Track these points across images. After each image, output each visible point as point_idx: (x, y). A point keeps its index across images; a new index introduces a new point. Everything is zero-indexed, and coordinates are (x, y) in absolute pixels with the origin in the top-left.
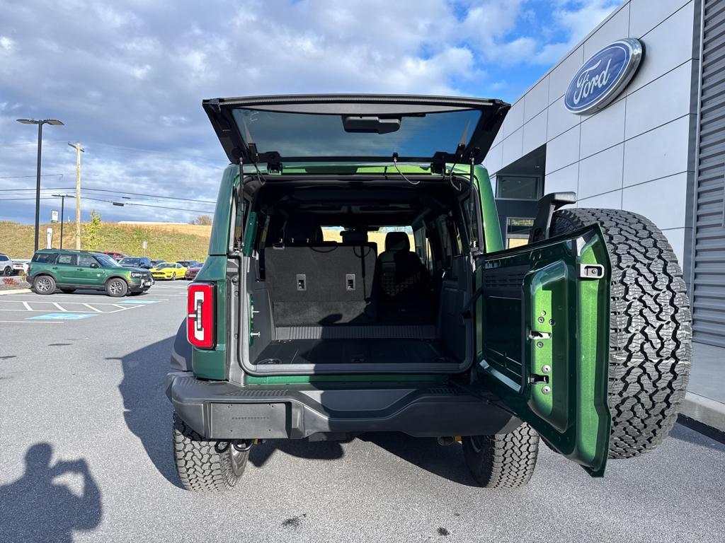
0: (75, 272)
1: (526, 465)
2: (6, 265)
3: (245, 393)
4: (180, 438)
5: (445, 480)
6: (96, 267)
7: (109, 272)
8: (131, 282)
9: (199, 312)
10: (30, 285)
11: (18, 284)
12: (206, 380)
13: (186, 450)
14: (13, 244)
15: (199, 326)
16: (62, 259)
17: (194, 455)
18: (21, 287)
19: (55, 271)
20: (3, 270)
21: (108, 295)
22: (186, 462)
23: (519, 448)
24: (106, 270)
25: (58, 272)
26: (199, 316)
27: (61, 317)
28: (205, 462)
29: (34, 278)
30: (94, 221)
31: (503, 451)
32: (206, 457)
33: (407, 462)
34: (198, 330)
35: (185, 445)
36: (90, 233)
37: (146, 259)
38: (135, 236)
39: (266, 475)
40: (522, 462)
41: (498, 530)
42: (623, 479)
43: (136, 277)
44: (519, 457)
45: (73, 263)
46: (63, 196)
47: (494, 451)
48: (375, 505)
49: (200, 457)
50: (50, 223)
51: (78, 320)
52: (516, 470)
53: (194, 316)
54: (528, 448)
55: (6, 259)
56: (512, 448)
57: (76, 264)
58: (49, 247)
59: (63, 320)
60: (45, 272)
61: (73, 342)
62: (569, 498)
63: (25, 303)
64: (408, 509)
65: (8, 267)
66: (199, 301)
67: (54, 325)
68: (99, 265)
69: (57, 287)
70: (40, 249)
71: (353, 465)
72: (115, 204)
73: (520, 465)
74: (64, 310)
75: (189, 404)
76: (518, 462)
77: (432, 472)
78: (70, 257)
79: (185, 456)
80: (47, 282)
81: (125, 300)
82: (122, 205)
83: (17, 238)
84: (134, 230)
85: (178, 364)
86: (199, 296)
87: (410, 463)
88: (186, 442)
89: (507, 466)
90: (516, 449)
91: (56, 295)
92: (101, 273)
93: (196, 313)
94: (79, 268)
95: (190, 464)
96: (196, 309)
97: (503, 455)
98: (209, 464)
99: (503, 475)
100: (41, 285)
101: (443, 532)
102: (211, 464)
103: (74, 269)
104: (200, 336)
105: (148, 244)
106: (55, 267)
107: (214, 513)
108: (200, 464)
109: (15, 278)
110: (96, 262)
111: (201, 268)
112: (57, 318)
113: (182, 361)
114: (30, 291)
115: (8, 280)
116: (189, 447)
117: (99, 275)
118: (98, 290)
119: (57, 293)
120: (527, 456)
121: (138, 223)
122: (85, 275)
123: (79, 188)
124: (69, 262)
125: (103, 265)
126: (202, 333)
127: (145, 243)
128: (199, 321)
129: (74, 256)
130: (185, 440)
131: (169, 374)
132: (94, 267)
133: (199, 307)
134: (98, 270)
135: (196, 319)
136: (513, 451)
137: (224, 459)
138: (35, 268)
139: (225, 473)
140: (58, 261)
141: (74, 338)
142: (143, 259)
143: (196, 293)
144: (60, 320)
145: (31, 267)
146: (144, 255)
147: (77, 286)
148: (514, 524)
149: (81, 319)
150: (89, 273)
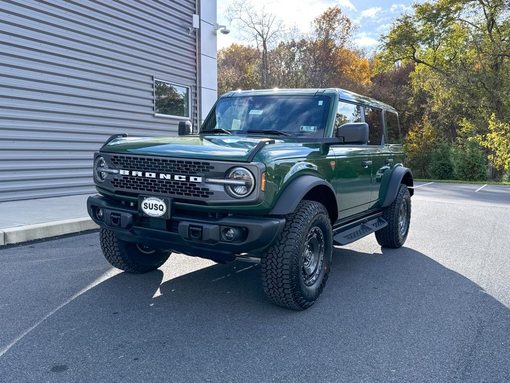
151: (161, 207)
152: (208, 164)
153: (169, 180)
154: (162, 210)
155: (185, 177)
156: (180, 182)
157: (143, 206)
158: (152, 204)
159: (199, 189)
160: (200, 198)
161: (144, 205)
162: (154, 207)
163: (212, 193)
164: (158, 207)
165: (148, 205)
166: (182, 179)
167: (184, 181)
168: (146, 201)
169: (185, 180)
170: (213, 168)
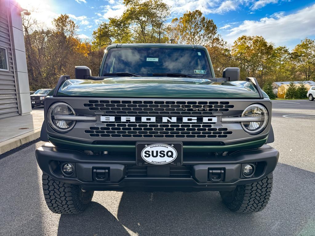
151: (170, 154)
152: (228, 103)
153: (174, 123)
154: (171, 156)
155: (196, 118)
156: (191, 125)
157: (143, 154)
158: (157, 152)
159: (215, 129)
160: (217, 139)
161: (145, 153)
162: (159, 154)
163: (230, 133)
164: (165, 153)
165: (151, 153)
166: (193, 121)
167: (194, 123)
168: (148, 149)
169: (196, 121)
170: (232, 106)
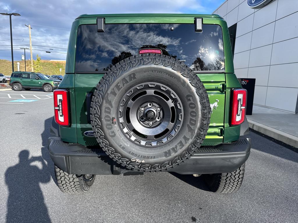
0: (30, 81)
1: (237, 184)
2: (3, 78)
3: (88, 151)
4: (58, 170)
5: (193, 187)
6: (38, 79)
7: (44, 82)
8: (54, 86)
9: (60, 106)
10: (12, 87)
11: (7, 86)
12: (68, 143)
13: (61, 176)
14: (7, 69)
15: (61, 114)
16: (24, 76)
17: (65, 178)
18: (8, 88)
19: (21, 81)
20: (2, 80)
21: (44, 91)
22: (62, 181)
23: (234, 176)
24: (43, 81)
25: (23, 81)
26: (61, 108)
27: (23, 101)
28: (71, 181)
29: (12, 84)
30: (38, 59)
31: (226, 178)
32: (71, 179)
33: (174, 176)
34: (61, 116)
35: (60, 173)
36: (36, 64)
37: (61, 76)
38: (57, 66)
39: (105, 183)
40: (235, 183)
41: (222, 219)
42: (282, 188)
43: (55, 84)
44: (234, 180)
45: (28, 78)
46: (25, 49)
47: (221, 177)
48: (158, 202)
49: (69, 179)
50: (21, 61)
51: (30, 102)
52: (232, 186)
53: (58, 108)
54: (239, 176)
55: (3, 76)
56: (230, 176)
57: (30, 78)
58: (19, 70)
59: (24, 102)
60: (17, 81)
61: (25, 112)
62: (257, 199)
63: (9, 95)
64: (175, 205)
65: (4, 79)
66: (60, 100)
67: (20, 104)
68: (39, 78)
69: (23, 88)
70: (15, 71)
71: (148, 177)
72: (47, 52)
73: (234, 184)
74: (25, 98)
75: (57, 156)
76: (233, 183)
77: (186, 182)
78: (27, 75)
79: (61, 178)
80: (18, 85)
81: (51, 94)
82: (50, 52)
83: (8, 67)
84: (56, 64)
85: (54, 132)
86: (60, 97)
87: (175, 177)
88: (61, 172)
89: (227, 185)
90: (233, 177)
91: (22, 91)
92: (41, 82)
93: (58, 106)
94: (31, 80)
95: (64, 182)
96: (58, 104)
97: (226, 180)
98: (73, 182)
99: (224, 188)
100: (16, 87)
101: (194, 219)
102: (75, 183)
103: (29, 80)
104: (61, 119)
105: (62, 70)
106: (21, 79)
107: (78, 206)
108: (69, 183)
109: (5, 84)
110: (38, 77)
111: (61, 81)
112: (21, 101)
113: (55, 131)
114: (11, 89)
115: (2, 85)
116: (62, 174)
117: (40, 83)
118: (40, 89)
119: (23, 90)
120: (238, 180)
121: (58, 61)
122: (34, 83)
123: (31, 45)
124: (27, 77)
125: (41, 79)
126: (63, 118)
127: (61, 69)
128: (61, 111)
129: (29, 74)
130: (60, 171)
131: (49, 138)
132: (37, 79)
133: (60, 103)
134: (39, 80)
135: (59, 110)
136: (231, 177)
137: (81, 180)
138: (13, 79)
139: (82, 186)
140: (22, 76)
141: (26, 111)
142: (60, 76)
143: (58, 95)
144: (22, 102)
145: (11, 79)
146: (60, 74)
147: (31, 87)
148: (230, 215)
149: (31, 102)
150: (36, 82)
